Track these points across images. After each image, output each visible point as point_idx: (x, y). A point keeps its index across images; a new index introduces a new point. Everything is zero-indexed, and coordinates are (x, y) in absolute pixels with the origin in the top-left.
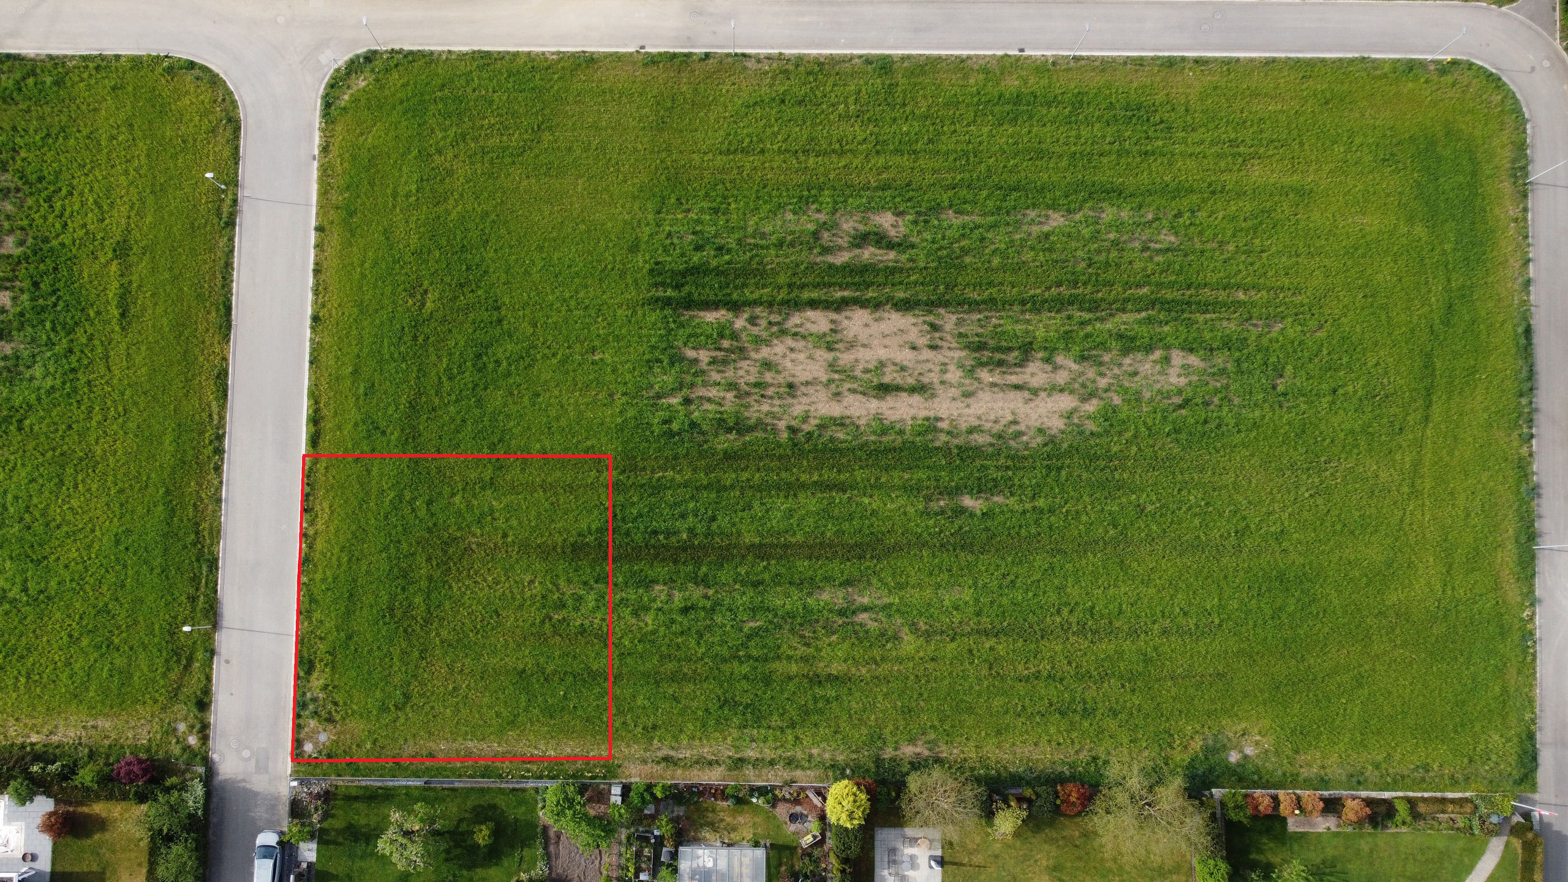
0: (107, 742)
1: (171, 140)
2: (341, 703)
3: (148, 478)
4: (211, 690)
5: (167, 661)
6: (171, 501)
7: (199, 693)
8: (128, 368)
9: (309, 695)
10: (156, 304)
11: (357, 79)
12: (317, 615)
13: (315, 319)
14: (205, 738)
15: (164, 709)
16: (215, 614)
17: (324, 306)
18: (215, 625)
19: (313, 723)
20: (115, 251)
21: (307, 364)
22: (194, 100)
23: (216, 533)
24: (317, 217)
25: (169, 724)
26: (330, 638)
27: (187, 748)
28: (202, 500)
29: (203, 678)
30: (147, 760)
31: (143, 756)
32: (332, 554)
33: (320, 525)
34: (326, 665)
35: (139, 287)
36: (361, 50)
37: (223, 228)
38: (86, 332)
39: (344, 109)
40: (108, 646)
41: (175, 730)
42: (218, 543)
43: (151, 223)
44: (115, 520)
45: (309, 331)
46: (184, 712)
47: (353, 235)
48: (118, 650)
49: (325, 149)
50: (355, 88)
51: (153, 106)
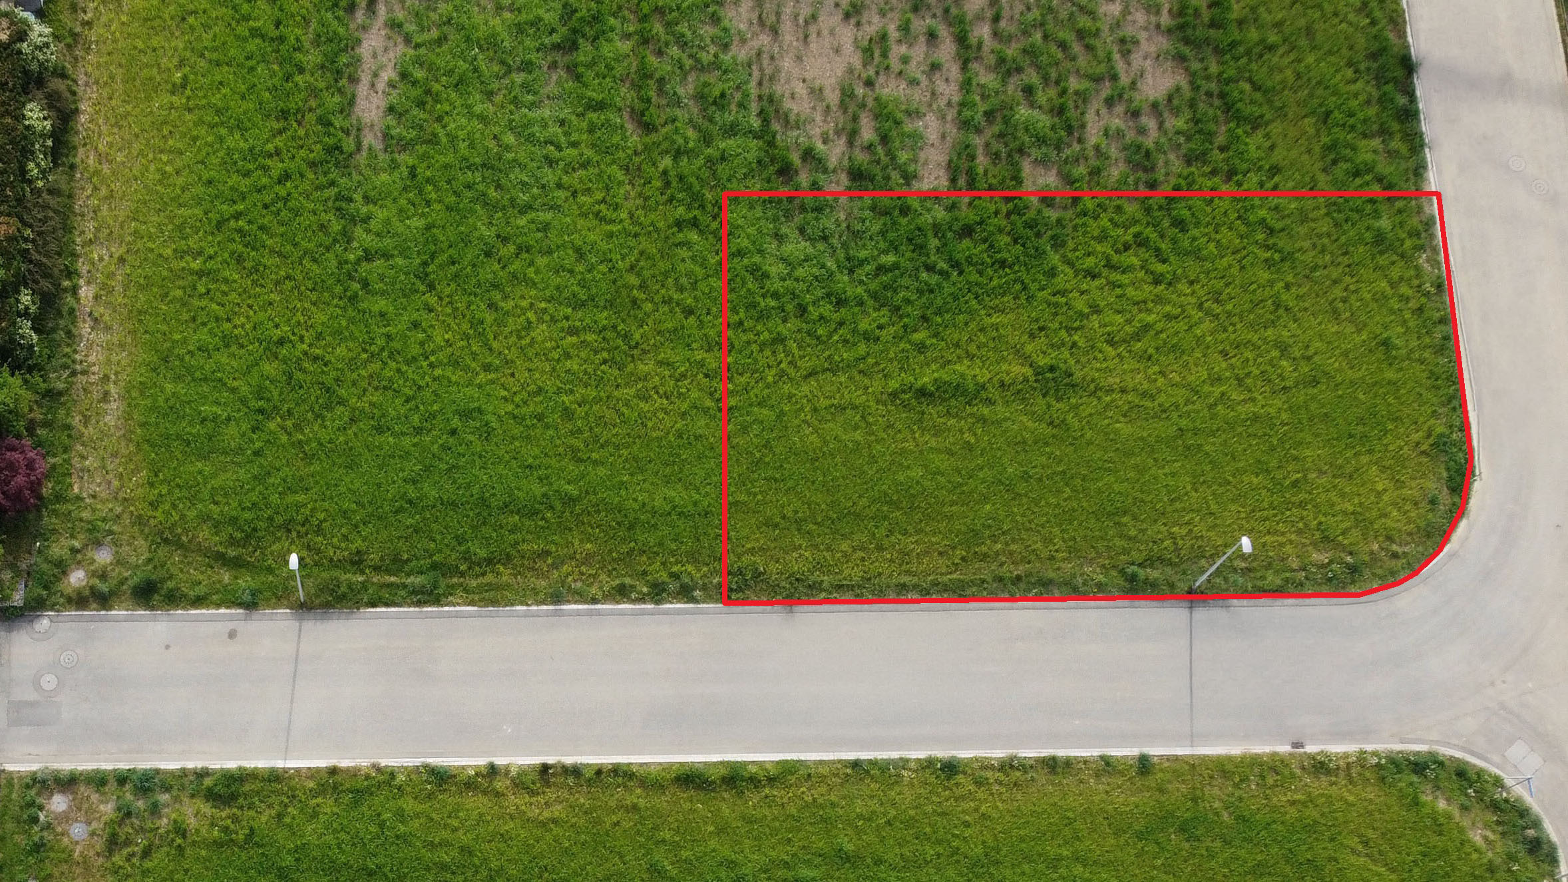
0: (76, 421)
1: (1296, 459)
2: (148, 864)
3: (596, 463)
4: (177, 607)
5: (234, 521)
6: (552, 508)
7: (170, 584)
8: (815, 410)
9: (164, 798)
10: (951, 453)
11: (1486, 826)
12: (328, 805)
13: (950, 768)
14: (80, 601)
15: (140, 521)
16: (327, 606)
17: (979, 783)
18: (305, 608)
19: (108, 809)
20: (1052, 369)
21: (851, 756)
22: (1385, 498)
23: (492, 597)
24: (1169, 758)
25: (111, 532)
26: (282, 835)
27: (62, 568)
28: (555, 566)
29: (201, 590)
30: (40, 497)
31: (47, 489)
32: (456, 830)
33: (515, 801)
34: (226, 830)
35: (983, 420)
36: (1552, 831)
37: (1122, 572)
38: (880, 327)
39: (1416, 803)
40: (261, 411)
41: (98, 544)
42: (472, 603)
43: (1116, 432)
44: (510, 407)
45: (922, 755)
46: (133, 560)
47: (1140, 836)
48: (254, 429)
49: (1320, 766)
50: (1466, 823)
51: (1361, 421)
